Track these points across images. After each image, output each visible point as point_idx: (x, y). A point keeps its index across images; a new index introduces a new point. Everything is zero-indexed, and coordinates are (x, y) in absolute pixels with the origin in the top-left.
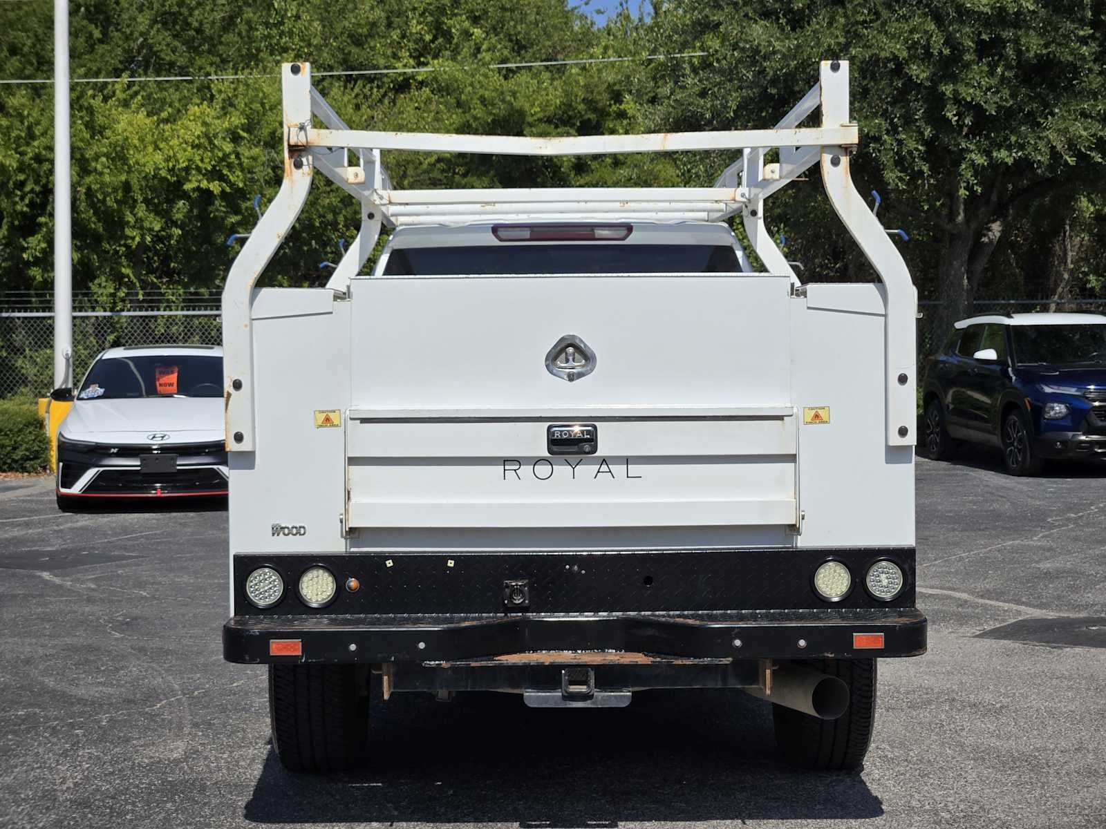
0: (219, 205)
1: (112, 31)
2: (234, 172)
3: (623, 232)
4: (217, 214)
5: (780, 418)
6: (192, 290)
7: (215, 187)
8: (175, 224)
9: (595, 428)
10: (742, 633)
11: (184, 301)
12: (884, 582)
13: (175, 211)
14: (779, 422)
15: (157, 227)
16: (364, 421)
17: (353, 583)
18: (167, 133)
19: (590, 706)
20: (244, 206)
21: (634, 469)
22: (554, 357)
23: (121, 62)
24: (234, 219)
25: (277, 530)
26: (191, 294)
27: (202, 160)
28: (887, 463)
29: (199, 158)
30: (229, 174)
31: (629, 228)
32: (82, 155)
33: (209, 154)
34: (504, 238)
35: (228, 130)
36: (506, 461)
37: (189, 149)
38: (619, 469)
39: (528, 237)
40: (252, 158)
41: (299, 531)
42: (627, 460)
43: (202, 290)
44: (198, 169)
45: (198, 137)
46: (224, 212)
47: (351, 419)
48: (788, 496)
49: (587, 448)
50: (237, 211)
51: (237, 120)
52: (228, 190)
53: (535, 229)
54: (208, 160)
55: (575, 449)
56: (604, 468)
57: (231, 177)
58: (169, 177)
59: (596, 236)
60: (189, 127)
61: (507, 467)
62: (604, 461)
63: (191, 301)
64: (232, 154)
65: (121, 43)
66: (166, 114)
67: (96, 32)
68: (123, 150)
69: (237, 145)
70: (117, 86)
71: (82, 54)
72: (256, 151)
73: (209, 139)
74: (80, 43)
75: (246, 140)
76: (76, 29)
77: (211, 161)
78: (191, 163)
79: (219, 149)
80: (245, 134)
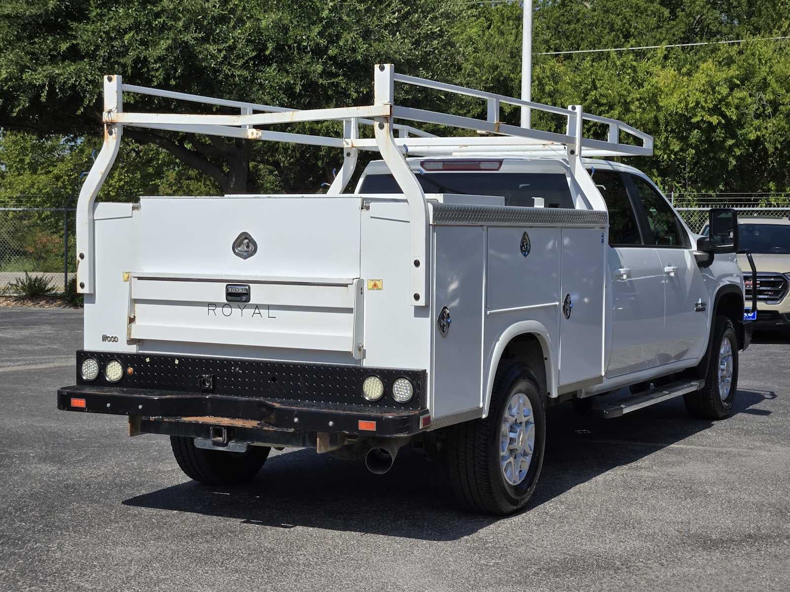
0: (720, 134)
1: (679, 12)
2: (730, 109)
3: (496, 165)
4: (717, 138)
5: (346, 285)
6: (703, 192)
7: (714, 120)
8: (691, 146)
9: (249, 288)
10: (300, 414)
11: (698, 200)
12: (403, 391)
13: (691, 137)
14: (346, 288)
15: (677, 149)
16: (139, 278)
17: (130, 370)
18: (685, 83)
19: (227, 450)
20: (739, 132)
21: (273, 312)
22: (237, 244)
23: (683, 33)
24: (730, 142)
25: (105, 338)
26: (704, 196)
27: (706, 102)
28: (415, 316)
29: (704, 99)
30: (725, 110)
31: (500, 162)
32: (625, 101)
33: (711, 97)
34: (428, 168)
35: (726, 79)
36: (209, 304)
37: (697, 93)
38: (264, 312)
39: (441, 168)
40: (741, 99)
41: (115, 339)
42: (269, 307)
43: (711, 193)
44: (703, 108)
45: (704, 85)
46: (722, 137)
47: (134, 277)
48: (350, 334)
49: (244, 298)
50: (734, 136)
51: (733, 71)
52: (723, 121)
53: (446, 163)
54: (710, 101)
55: (239, 298)
56: (257, 311)
57: (727, 113)
58: (686, 113)
59: (482, 168)
60: (700, 79)
61: (210, 308)
62: (257, 307)
63: (702, 200)
64: (728, 96)
65: (684, 19)
66: (684, 70)
67: (666, 13)
68: (655, 95)
69: (732, 89)
70: (659, 51)
71: (653, 29)
72: (744, 94)
73: (712, 86)
74: (653, 21)
75: (738, 86)
76: (652, 11)
77: (712, 102)
78: (698, 103)
79: (719, 93)
80: (738, 82)
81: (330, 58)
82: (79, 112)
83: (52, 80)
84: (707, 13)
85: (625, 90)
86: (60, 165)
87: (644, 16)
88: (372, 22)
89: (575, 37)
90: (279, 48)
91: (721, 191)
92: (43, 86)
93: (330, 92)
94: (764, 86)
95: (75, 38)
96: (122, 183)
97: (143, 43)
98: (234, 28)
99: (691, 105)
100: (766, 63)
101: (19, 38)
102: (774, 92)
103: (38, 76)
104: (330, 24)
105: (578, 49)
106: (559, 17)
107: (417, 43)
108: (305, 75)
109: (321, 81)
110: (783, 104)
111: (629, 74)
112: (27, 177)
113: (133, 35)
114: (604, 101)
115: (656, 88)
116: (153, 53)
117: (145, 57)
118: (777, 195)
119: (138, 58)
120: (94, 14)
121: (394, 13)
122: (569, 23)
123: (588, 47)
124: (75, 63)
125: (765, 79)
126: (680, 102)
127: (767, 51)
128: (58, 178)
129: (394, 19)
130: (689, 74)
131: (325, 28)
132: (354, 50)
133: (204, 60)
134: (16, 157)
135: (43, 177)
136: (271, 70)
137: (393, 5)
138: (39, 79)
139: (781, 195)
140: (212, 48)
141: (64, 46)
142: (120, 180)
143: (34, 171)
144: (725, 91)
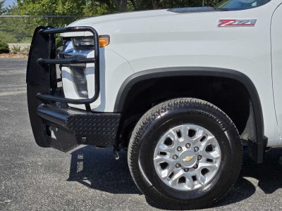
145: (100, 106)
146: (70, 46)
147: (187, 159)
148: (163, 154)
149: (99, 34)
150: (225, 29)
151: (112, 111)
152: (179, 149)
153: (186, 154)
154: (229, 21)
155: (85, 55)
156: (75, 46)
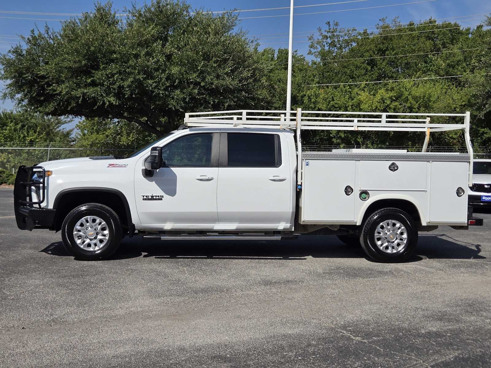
18: (372, 99)
27: (380, 107)
32: (346, 106)
35: (389, 97)
37: (376, 103)
45: (380, 100)
51: (391, 94)
60: (378, 97)
64: (390, 104)
65: (377, 71)
66: (372, 93)
67: (369, 68)
68: (359, 104)
69: (391, 102)
70: (362, 85)
71: (363, 75)
72: (396, 103)
73: (383, 100)
74: (363, 72)
75: (394, 100)
76: (363, 67)
77: (383, 107)
78: (377, 107)
79: (386, 103)
80: (394, 98)
81: (202, 87)
82: (95, 108)
83: (84, 94)
84: (387, 68)
85: (346, 101)
86: (108, 131)
87: (360, 70)
88: (220, 71)
89: (330, 78)
90: (180, 82)
91: (387, 145)
92: (80, 97)
93: (202, 102)
94: (407, 100)
95: (93, 77)
96: (134, 139)
97: (122, 79)
98: (162, 73)
99: (374, 108)
100: (408, 90)
101: (72, 77)
102: (411, 103)
103: (78, 93)
104: (202, 72)
105: (330, 84)
106: (323, 70)
107: (240, 81)
108: (190, 94)
109: (197, 97)
110: (414, 108)
111: (348, 95)
112: (94, 136)
113: (118, 76)
114: (337, 106)
115: (359, 101)
116: (126, 84)
117: (123, 85)
118: (412, 147)
119: (120, 85)
120: (102, 67)
121: (229, 68)
122: (328, 72)
123: (335, 83)
124: (93, 87)
125: (407, 97)
126: (369, 107)
127: (408, 86)
128: (107, 136)
129: (229, 70)
130: (374, 95)
131: (200, 74)
132: (212, 84)
133: (147, 86)
134: (90, 127)
135: (101, 136)
136: (178, 92)
137: (229, 64)
138: (78, 94)
139: (413, 148)
140: (150, 82)
141: (89, 81)
142: (133, 138)
143: (98, 133)
144: (388, 102)
145: (46, 206)
146: (36, 175)
147: (91, 233)
148: (79, 231)
149: (46, 170)
150: (111, 168)
151: (52, 208)
152: (87, 228)
153: (90, 231)
154: (114, 164)
155: (40, 180)
156: (38, 176)
